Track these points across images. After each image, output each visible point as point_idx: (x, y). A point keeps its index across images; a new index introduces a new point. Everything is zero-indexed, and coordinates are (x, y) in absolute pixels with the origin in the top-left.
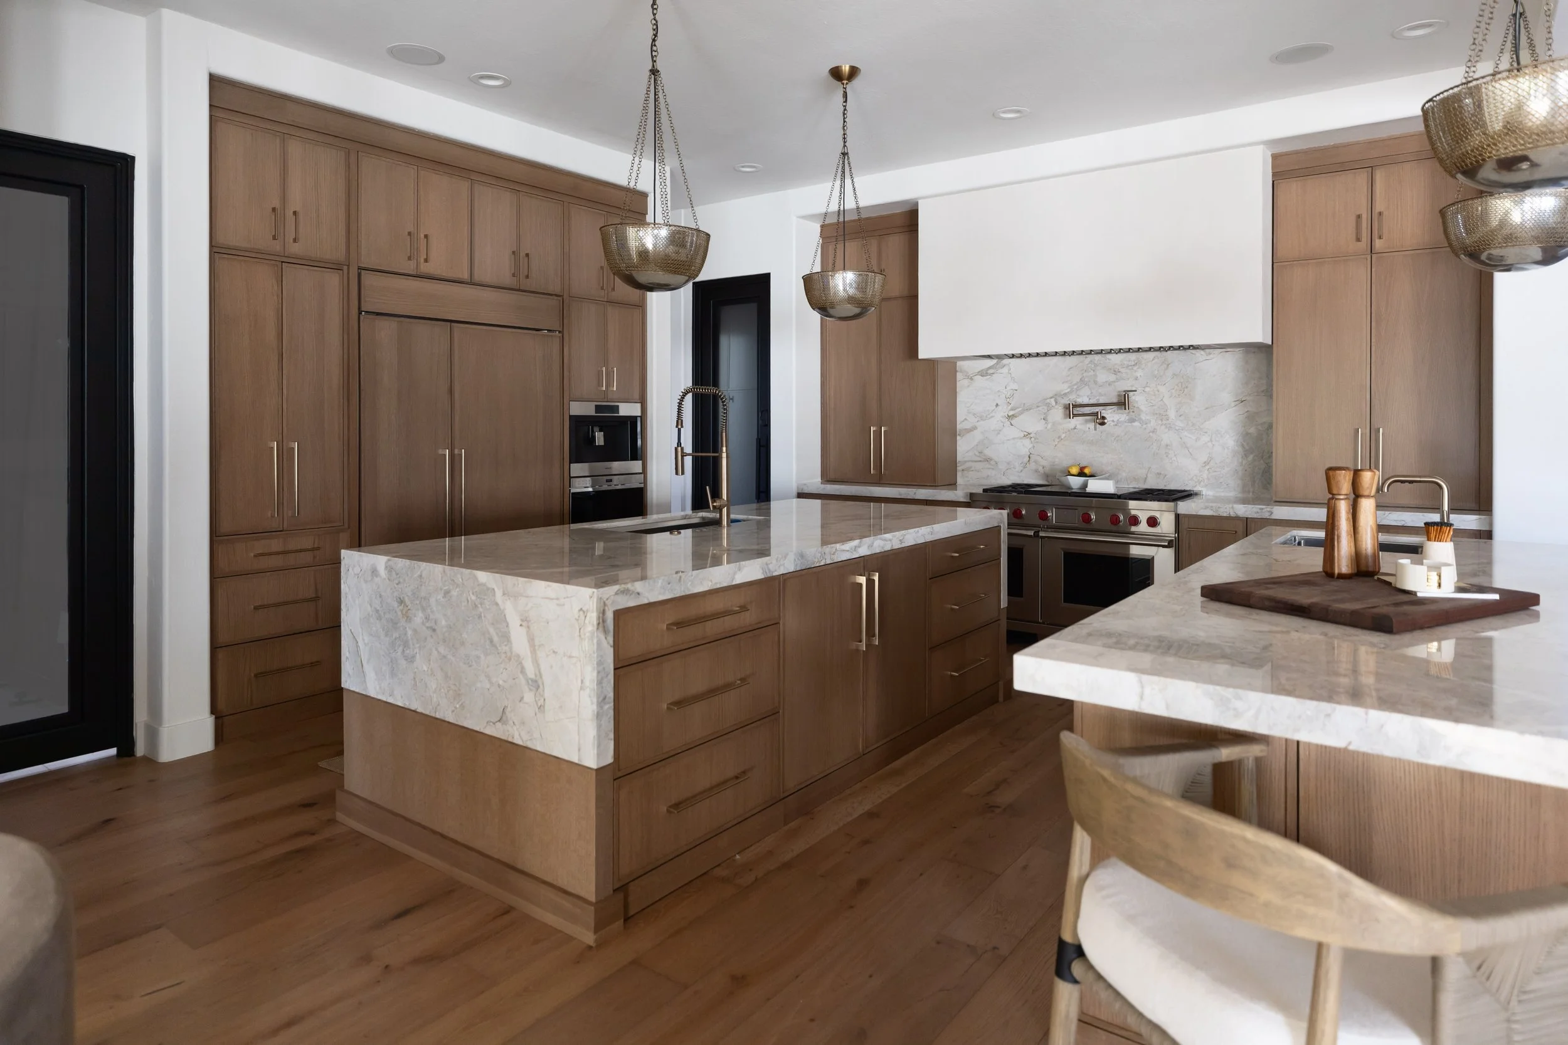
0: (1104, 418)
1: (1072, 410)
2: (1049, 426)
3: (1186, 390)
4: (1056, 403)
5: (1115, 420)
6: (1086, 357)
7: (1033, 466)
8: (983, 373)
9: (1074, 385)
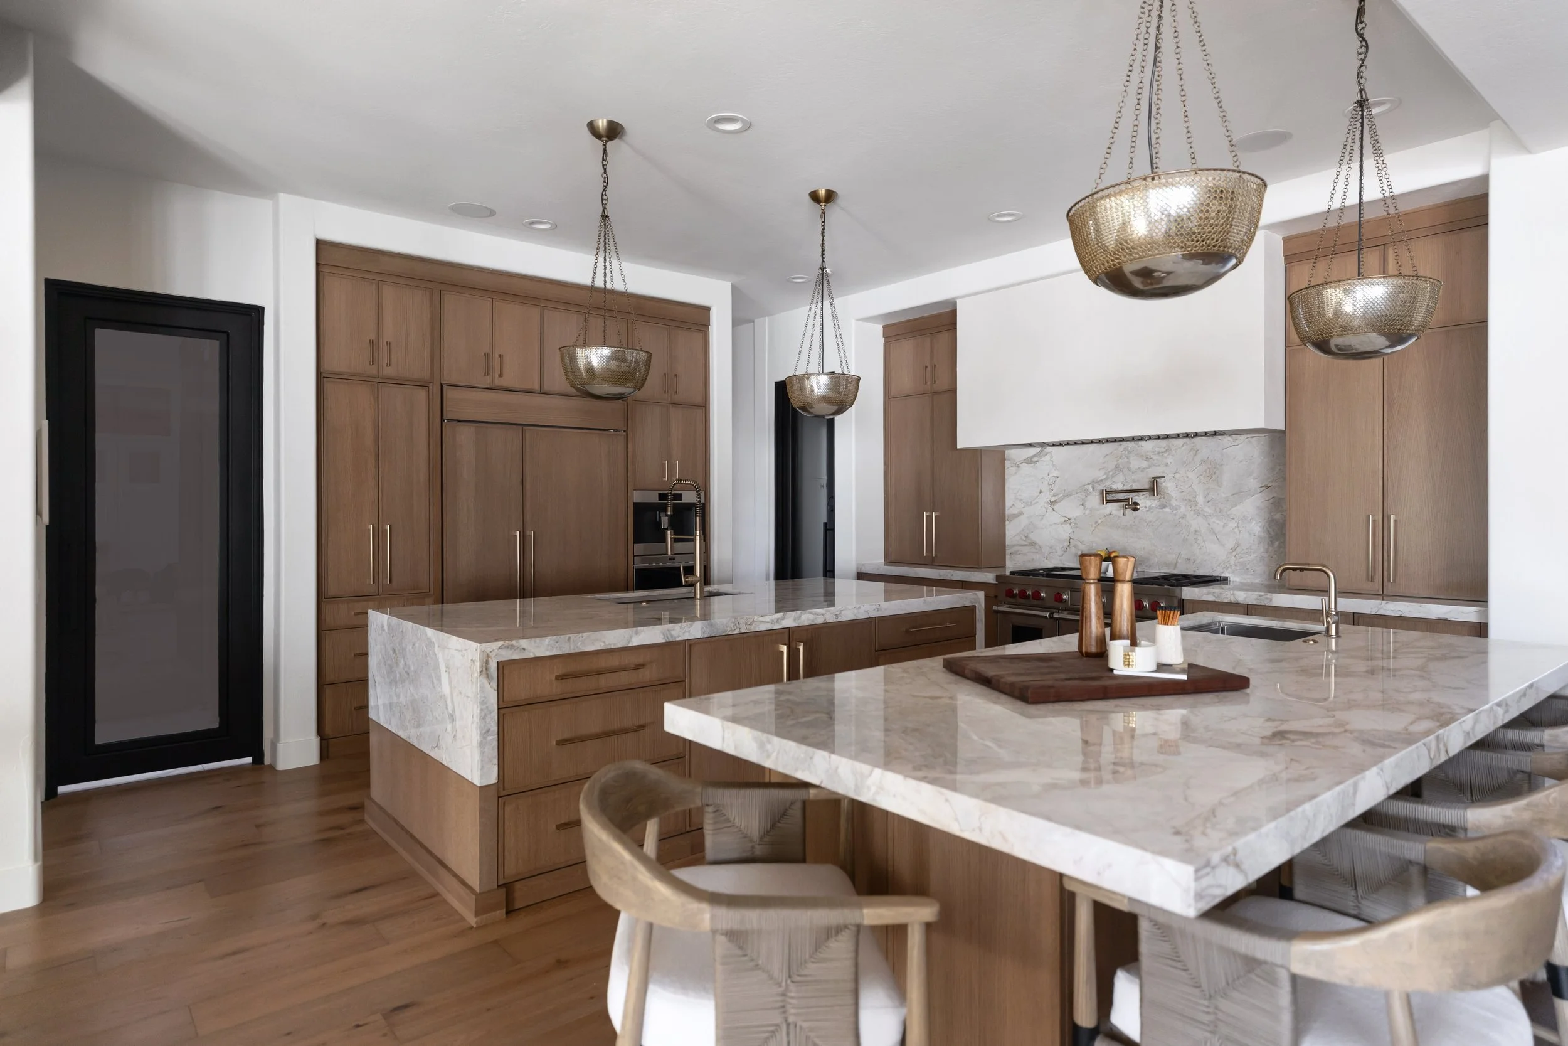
0: (1136, 504)
1: (1108, 496)
2: (1087, 512)
3: (1212, 476)
4: (1093, 489)
5: (1147, 506)
6: (1121, 445)
7: (1073, 550)
8: (1029, 461)
9: (1109, 472)
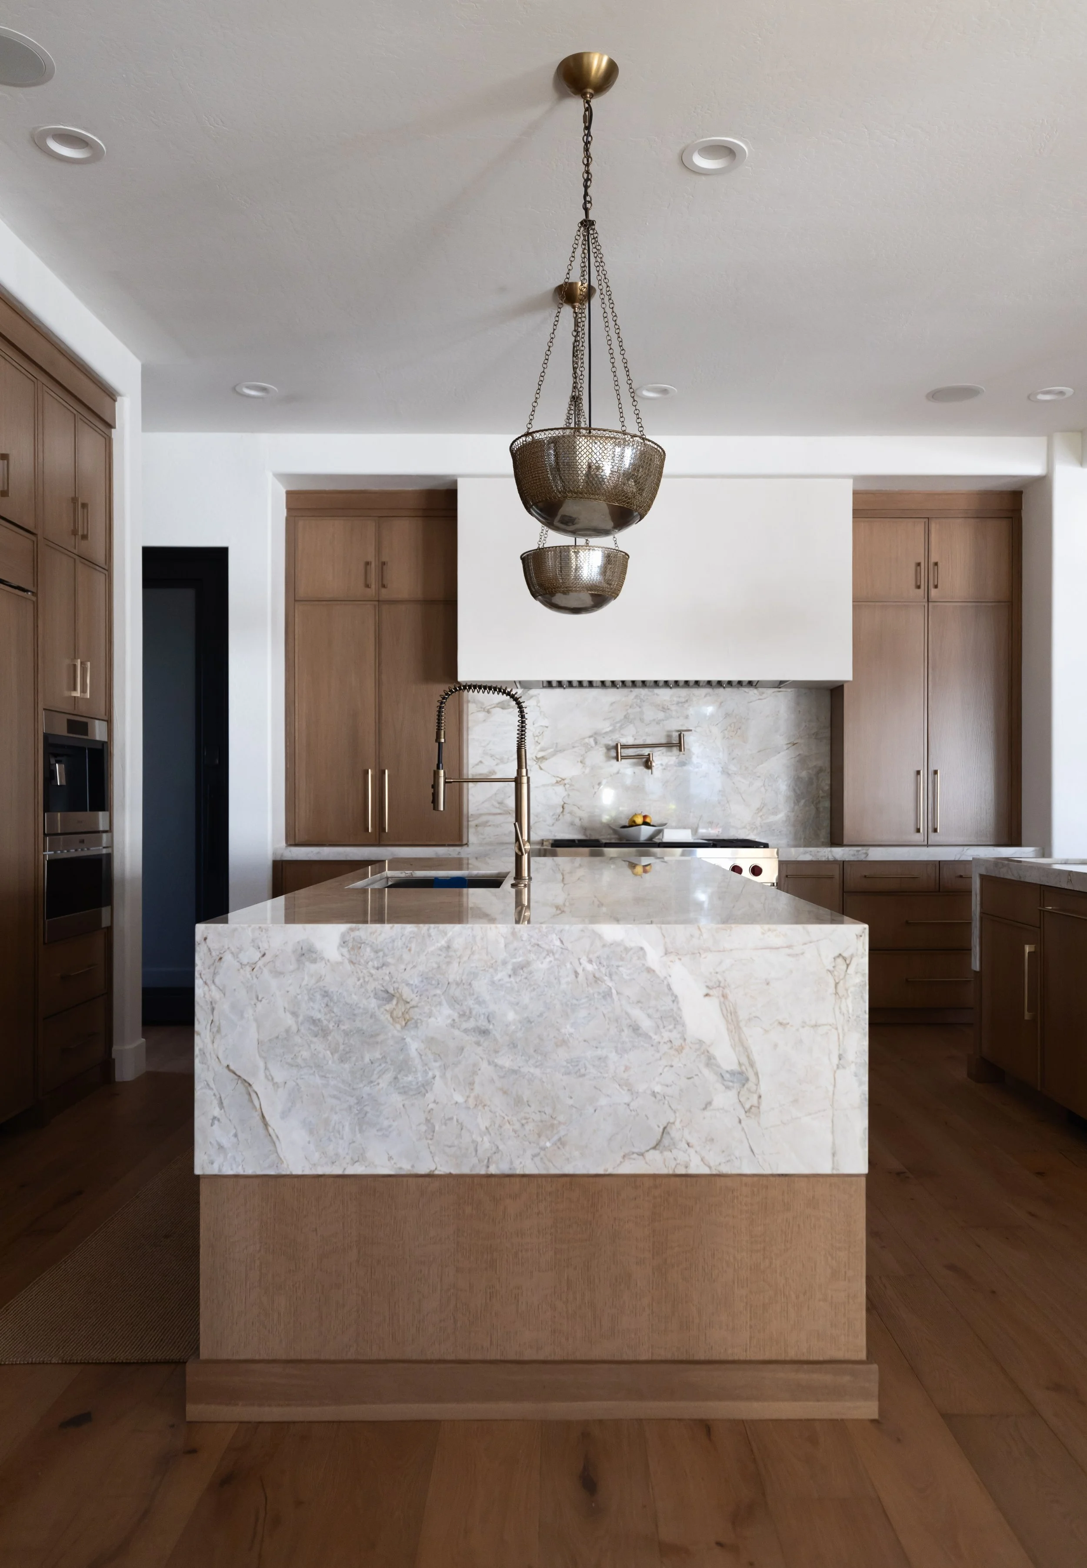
0: (651, 761)
1: (616, 752)
2: (587, 771)
3: (739, 731)
4: (596, 743)
5: (664, 764)
6: (631, 691)
7: (568, 817)
9: (617, 723)
